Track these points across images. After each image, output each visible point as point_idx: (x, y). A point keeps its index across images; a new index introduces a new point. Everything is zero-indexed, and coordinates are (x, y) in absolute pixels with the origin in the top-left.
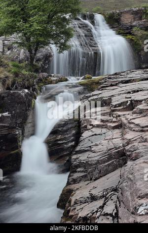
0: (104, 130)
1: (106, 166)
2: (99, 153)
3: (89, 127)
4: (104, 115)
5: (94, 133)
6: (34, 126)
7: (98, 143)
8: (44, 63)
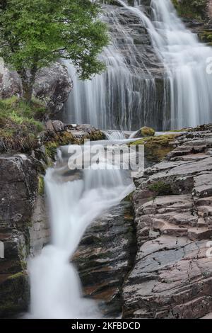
0: (182, 241)
1: (187, 307)
2: (173, 285)
3: (153, 234)
4: (180, 212)
5: (162, 247)
6: (48, 228)
7: (171, 264)
8: (54, 99)
